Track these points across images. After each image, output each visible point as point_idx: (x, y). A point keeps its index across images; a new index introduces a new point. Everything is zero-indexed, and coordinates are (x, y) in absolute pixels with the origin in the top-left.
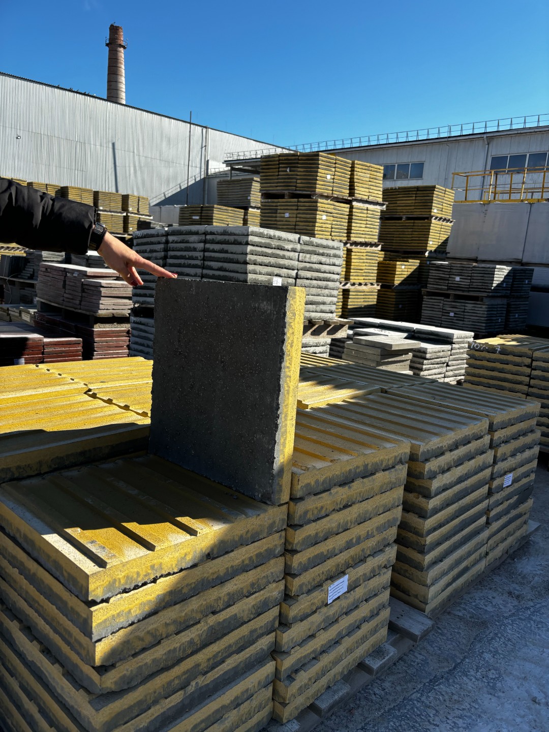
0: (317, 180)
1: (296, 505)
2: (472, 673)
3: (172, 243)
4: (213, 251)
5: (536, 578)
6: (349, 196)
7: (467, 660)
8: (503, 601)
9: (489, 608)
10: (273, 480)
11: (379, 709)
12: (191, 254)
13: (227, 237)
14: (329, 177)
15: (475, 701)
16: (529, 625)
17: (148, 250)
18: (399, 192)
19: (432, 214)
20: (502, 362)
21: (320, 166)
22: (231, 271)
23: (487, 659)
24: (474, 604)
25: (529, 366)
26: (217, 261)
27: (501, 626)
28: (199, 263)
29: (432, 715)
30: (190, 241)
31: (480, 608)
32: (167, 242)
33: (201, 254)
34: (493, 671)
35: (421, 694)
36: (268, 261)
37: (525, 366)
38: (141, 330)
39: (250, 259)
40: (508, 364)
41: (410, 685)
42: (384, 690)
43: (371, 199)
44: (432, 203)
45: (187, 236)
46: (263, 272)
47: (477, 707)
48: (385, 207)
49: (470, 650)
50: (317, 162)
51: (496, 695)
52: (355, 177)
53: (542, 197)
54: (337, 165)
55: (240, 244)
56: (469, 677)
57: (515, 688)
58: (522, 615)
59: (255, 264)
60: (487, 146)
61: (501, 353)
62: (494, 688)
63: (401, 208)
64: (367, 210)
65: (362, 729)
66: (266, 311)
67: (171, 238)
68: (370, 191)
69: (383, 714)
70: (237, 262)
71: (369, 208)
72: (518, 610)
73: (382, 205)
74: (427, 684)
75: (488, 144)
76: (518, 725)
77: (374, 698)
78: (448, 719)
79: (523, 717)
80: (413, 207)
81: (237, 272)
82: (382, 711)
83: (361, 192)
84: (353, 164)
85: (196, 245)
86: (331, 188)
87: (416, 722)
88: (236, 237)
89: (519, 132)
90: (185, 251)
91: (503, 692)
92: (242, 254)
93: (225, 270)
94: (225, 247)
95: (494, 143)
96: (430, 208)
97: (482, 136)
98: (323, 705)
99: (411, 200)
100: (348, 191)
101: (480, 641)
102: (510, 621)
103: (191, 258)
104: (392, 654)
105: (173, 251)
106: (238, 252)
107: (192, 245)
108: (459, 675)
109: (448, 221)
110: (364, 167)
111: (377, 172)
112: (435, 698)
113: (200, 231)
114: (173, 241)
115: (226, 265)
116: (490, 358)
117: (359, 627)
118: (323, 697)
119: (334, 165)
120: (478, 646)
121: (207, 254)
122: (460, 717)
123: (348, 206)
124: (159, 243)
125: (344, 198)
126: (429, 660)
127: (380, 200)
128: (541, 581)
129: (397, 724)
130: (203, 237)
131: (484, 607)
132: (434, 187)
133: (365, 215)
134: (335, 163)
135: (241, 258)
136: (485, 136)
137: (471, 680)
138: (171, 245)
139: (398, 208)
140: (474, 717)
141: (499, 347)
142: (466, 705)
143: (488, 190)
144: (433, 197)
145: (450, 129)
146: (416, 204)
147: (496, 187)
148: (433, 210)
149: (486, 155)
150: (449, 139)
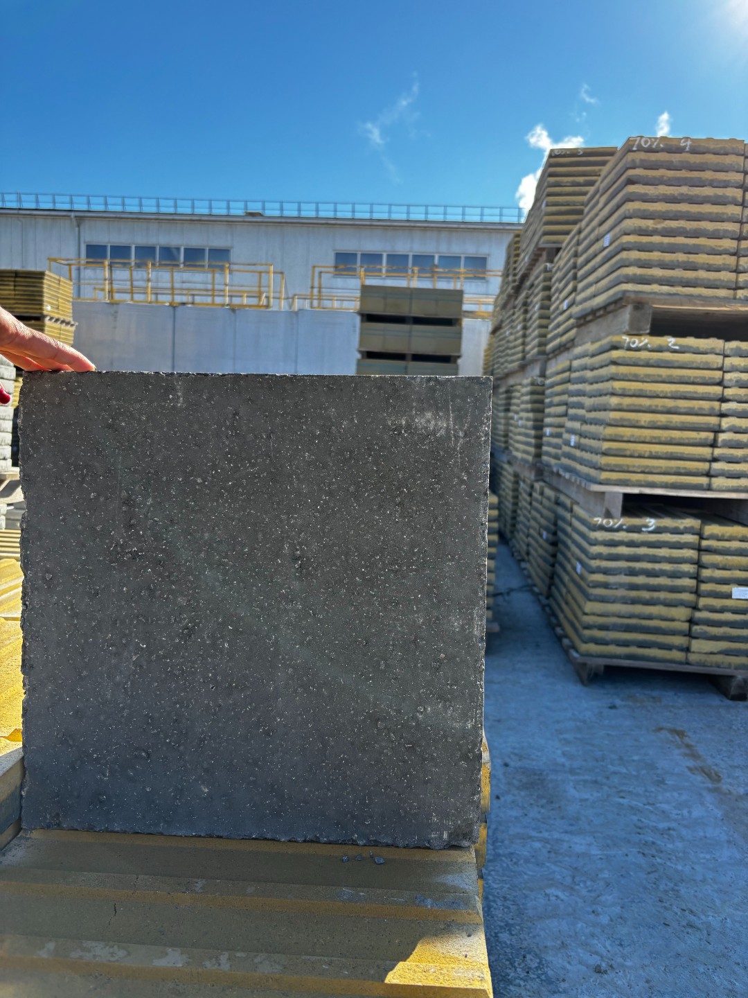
19: (45, 313)
34: (528, 957)
44: (42, 296)
51: (560, 990)
53: (173, 299)
57: (568, 966)
60: (77, 229)
62: (549, 981)
66: (434, 433)
75: (79, 226)
80: (13, 301)
89: (118, 216)
91: (563, 981)
95: (86, 225)
96: (41, 304)
97: (69, 214)
99: (7, 290)
109: (68, 323)
132: (42, 274)
136: (72, 214)
143: (101, 287)
144: (42, 287)
145: (20, 198)
146: (17, 297)
147: (111, 283)
148: (44, 308)
149: (77, 241)
150: (21, 212)
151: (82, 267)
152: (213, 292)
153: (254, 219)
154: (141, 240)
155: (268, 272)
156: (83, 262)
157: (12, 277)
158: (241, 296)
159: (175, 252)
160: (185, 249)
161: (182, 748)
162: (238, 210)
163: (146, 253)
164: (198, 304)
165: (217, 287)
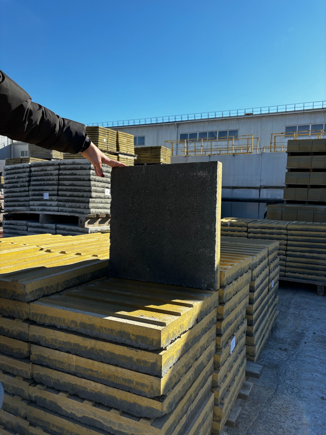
0: (98, 141)
1: (223, 290)
2: (286, 392)
3: (34, 172)
4: (66, 175)
5: (288, 339)
6: (117, 151)
7: (280, 386)
8: (279, 353)
9: (275, 358)
10: (215, 274)
11: (250, 421)
12: (48, 177)
13: (75, 166)
14: (105, 140)
15: (295, 405)
16: (298, 363)
17: (16, 177)
18: (142, 150)
19: (161, 161)
20: (232, 231)
21: (99, 134)
22: (79, 186)
23: (289, 383)
24: (266, 357)
25: (247, 232)
26: (69, 181)
27: (286, 365)
28: (55, 182)
29: (278, 418)
30: (48, 170)
31: (271, 359)
32: (30, 171)
33: (57, 177)
34: (295, 389)
35: (267, 408)
36: (102, 179)
37: (244, 231)
38: (11, 229)
39: (92, 178)
40: (235, 232)
41: (259, 405)
42: (247, 411)
43: (128, 153)
44: (160, 155)
45: (46, 167)
46: (100, 186)
47: (298, 408)
48: (136, 157)
49: (278, 381)
50: (97, 131)
51: (303, 400)
52: (119, 140)
53: (211, 153)
54: (109, 134)
55: (85, 169)
56: (285, 394)
57: (310, 395)
58: (292, 358)
59: (95, 181)
60: (177, 128)
61: (231, 226)
62: (300, 397)
63: (143, 159)
64: (127, 159)
65: (247, 434)
66: (202, 177)
67: (33, 169)
68: (128, 148)
69: (253, 423)
70: (84, 180)
71: (128, 158)
72: (289, 356)
73: (134, 156)
74: (267, 403)
75: (178, 127)
76: (322, 412)
77: (244, 416)
78: (287, 417)
79: (322, 408)
80: (150, 158)
81: (84, 186)
82: (253, 422)
83: (123, 149)
84: (117, 133)
85: (52, 172)
86: (106, 146)
87: (273, 423)
88: (82, 166)
89: (192, 121)
90: (44, 176)
91: (306, 398)
92: (87, 175)
93: (75, 185)
94: (74, 172)
95: (180, 127)
96: (159, 158)
97: (174, 123)
98: (234, 420)
99: (148, 154)
100: (116, 148)
101: (280, 375)
102: (289, 362)
103: (50, 180)
104: (252, 386)
105: (35, 176)
106: (84, 174)
107: (49, 172)
108: (280, 394)
110: (123, 135)
111: (130, 138)
112: (275, 409)
113: (55, 163)
114: (35, 170)
115: (75, 182)
116: (225, 229)
117: (239, 371)
118: (231, 416)
119: (107, 134)
120: (281, 378)
121: (60, 177)
122: (293, 415)
123: (116, 156)
124: (24, 172)
125: (114, 152)
126: (261, 390)
127: (133, 154)
128: (291, 340)
129: (264, 427)
130: (58, 167)
131: (272, 358)
132: (160, 147)
133: (126, 162)
134: (108, 133)
135: (86, 177)
136: (175, 123)
137: (287, 395)
138: (33, 173)
139: (141, 159)
140: (300, 414)
141: (229, 223)
142: (292, 409)
143: (184, 150)
144: (160, 152)
145: (157, 119)
146: (151, 156)
147: (187, 149)
148: (161, 160)
149: (177, 133)
150: (157, 124)
151: (178, 143)
152: (228, 149)
153: (249, 116)
154: (201, 130)
155: (252, 138)
156: (179, 141)
157: (150, 149)
158: (241, 150)
159: (215, 134)
160: (219, 132)
161: (143, 258)
162: (242, 113)
163: (203, 135)
164: (221, 154)
165: (229, 146)
